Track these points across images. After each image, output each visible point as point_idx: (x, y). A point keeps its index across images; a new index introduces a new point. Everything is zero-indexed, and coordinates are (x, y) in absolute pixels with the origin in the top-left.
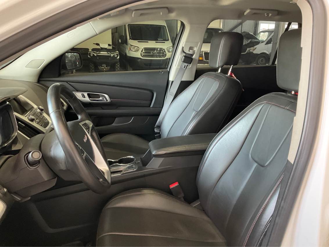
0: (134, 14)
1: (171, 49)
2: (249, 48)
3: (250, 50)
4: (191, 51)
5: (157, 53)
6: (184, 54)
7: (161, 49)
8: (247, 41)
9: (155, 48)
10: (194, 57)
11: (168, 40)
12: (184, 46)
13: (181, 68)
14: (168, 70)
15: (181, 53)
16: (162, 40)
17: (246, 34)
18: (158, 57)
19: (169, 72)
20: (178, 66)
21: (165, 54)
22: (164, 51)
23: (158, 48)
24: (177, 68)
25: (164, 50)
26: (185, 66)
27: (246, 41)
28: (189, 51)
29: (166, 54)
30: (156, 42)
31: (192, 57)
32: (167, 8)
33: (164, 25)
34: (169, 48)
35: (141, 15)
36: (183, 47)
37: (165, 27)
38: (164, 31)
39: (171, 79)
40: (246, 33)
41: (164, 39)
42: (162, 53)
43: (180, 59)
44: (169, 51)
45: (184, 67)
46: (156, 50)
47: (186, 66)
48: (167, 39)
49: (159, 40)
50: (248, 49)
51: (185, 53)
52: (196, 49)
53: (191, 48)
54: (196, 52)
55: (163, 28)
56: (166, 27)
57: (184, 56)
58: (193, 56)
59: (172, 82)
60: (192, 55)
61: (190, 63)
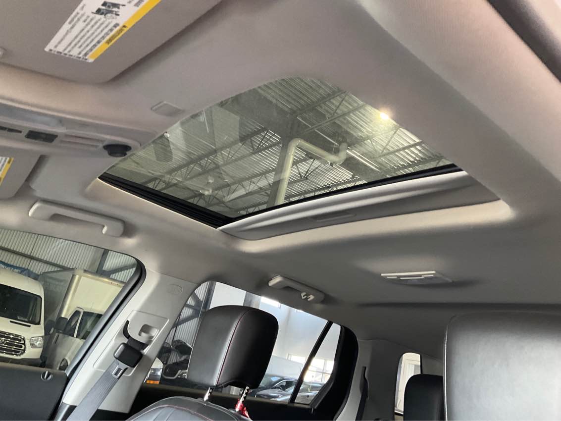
0: (38, 208)
1: (39, 342)
2: (182, 370)
3: (183, 373)
4: (143, 334)
5: (7, 344)
6: (126, 341)
7: (17, 337)
8: (181, 357)
9: (5, 333)
10: (146, 351)
11: (39, 323)
12: (132, 320)
13: (107, 375)
14: (68, 375)
15: (119, 335)
16: (27, 320)
17: (180, 345)
18: (3, 353)
19: (68, 379)
20: (100, 367)
21: (23, 348)
22: (22, 342)
23: (10, 334)
24: (96, 373)
25: (24, 339)
26: (119, 370)
27: (179, 358)
28: (140, 334)
29: (24, 350)
30: (11, 322)
31: (142, 351)
32: (124, 222)
33: (39, 295)
34: (35, 340)
35: (55, 217)
36: (128, 322)
37: (39, 299)
38: (37, 304)
39: (68, 399)
40: (181, 343)
41: (30, 319)
42: (16, 346)
43: (110, 351)
44: (33, 345)
45: (116, 374)
46: (5, 337)
47: (121, 372)
48: (37, 321)
49: (18, 318)
50: (179, 371)
51: (128, 337)
52: (156, 333)
53: (146, 329)
54: (154, 340)
55: (36, 299)
56: (41, 299)
57: (124, 344)
58: (144, 349)
59: (72, 408)
60: (144, 346)
61: (134, 367)
